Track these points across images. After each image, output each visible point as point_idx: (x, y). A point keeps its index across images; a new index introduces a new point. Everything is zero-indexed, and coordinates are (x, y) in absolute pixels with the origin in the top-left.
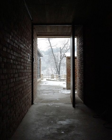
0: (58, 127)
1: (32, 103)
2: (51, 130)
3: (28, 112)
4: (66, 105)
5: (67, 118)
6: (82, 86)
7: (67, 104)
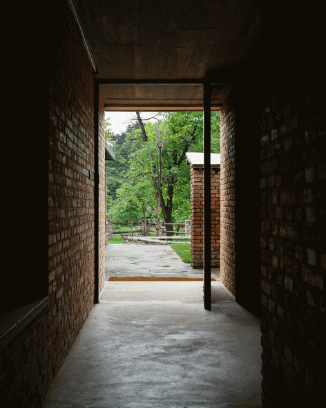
0: (167, 344)
1: (96, 301)
2: (150, 349)
3: (88, 319)
4: (187, 305)
5: (188, 329)
6: (232, 254)
7: (189, 302)
